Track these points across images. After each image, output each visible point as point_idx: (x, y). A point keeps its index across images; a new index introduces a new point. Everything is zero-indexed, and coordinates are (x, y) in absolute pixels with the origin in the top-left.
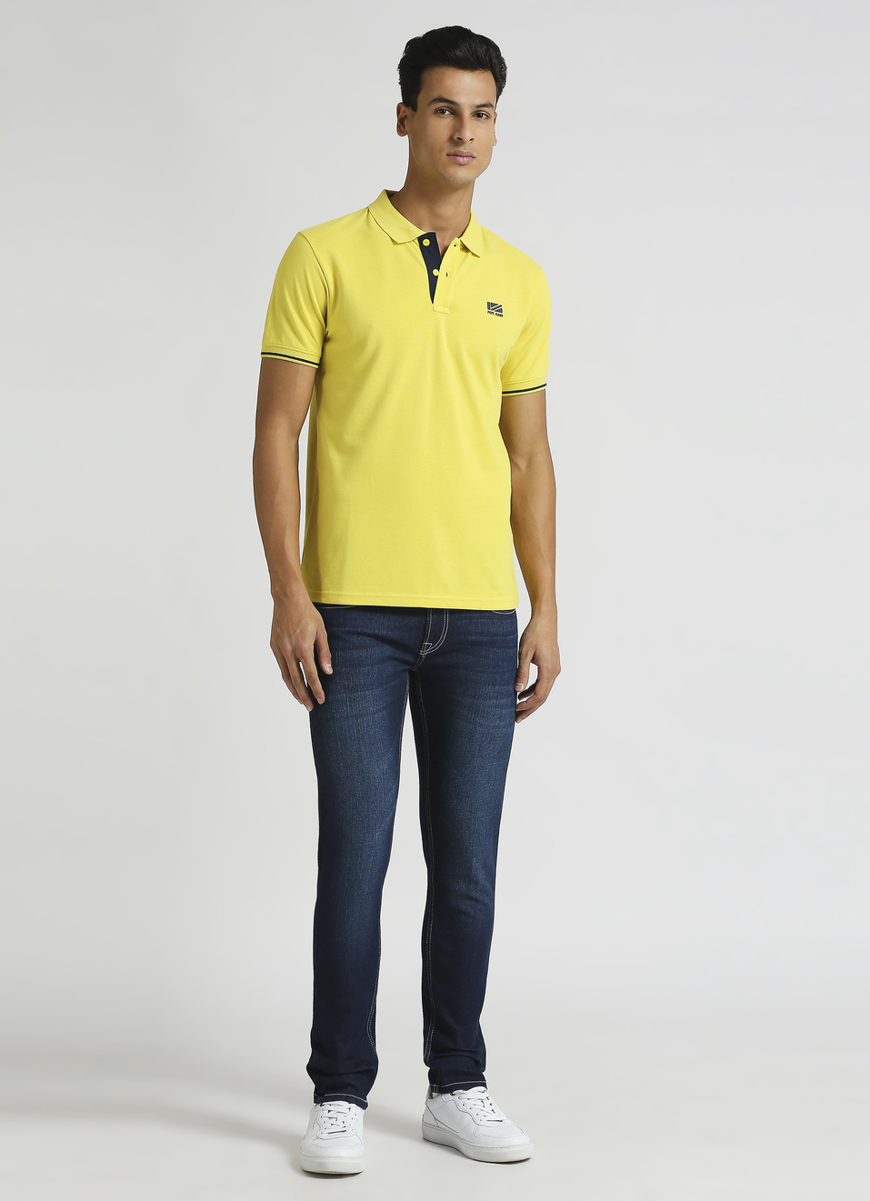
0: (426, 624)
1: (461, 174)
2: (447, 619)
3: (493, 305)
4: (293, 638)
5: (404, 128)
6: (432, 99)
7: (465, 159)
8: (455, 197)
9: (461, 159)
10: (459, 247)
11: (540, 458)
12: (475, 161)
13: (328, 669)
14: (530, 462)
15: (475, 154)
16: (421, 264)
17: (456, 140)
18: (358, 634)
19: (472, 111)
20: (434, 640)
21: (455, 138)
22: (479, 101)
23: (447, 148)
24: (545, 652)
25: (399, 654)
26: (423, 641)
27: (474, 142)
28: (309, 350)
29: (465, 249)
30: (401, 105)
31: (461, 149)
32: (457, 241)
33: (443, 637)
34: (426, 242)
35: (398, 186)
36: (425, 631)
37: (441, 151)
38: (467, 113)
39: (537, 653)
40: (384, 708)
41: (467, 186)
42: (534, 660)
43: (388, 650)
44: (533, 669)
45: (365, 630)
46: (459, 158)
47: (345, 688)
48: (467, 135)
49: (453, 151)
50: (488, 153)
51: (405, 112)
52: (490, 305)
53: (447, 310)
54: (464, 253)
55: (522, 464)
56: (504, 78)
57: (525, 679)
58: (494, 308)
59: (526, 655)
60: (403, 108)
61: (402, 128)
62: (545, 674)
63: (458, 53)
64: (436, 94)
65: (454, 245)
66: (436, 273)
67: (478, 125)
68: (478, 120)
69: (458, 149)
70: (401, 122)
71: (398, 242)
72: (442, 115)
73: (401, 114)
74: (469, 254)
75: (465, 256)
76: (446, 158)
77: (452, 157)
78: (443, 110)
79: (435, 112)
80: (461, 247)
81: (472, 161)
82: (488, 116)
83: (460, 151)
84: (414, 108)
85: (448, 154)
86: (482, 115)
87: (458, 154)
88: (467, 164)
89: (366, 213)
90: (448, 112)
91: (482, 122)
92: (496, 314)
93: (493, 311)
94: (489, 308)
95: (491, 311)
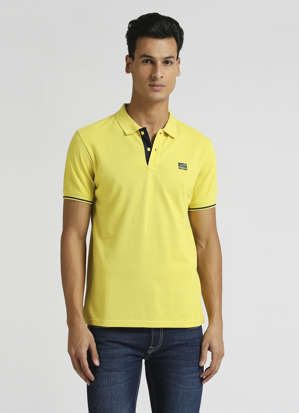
0: (150, 337)
1: (158, 96)
2: (162, 334)
3: (181, 164)
4: (76, 347)
6: (141, 55)
7: (159, 87)
8: (157, 107)
9: (156, 88)
10: (162, 134)
11: (213, 241)
12: (165, 88)
13: (97, 363)
14: (207, 243)
15: (164, 84)
16: (141, 145)
17: (153, 78)
18: (113, 342)
19: (162, 61)
20: (155, 346)
21: (153, 76)
22: (166, 55)
23: (149, 82)
24: (215, 344)
25: (135, 352)
26: (149, 346)
27: (164, 78)
28: (84, 194)
29: (166, 135)
30: (127, 57)
31: (156, 82)
32: (161, 131)
33: (160, 344)
34: (143, 133)
35: (129, 101)
36: (150, 341)
37: (146, 83)
38: (159, 63)
39: (211, 345)
40: (126, 381)
41: (165, 100)
42: (209, 349)
43: (129, 351)
44: (209, 354)
45: (117, 340)
46: (155, 87)
47: (105, 370)
48: (159, 74)
49: (151, 83)
50: (173, 83)
51: (129, 60)
52: (180, 164)
53: (156, 169)
54: (165, 137)
55: (203, 244)
56: (182, 40)
57: (204, 359)
58: (183, 166)
59: (205, 346)
60: (128, 59)
61: (128, 71)
62: (215, 356)
63: (154, 29)
64: (142, 53)
65: (160, 133)
66: (149, 149)
67: (166, 68)
68: (166, 66)
69: (155, 82)
70: (128, 65)
71: (127, 134)
72: (146, 64)
73: (128, 61)
74: (169, 137)
75: (166, 139)
76: (148, 87)
77: (152, 87)
78: (147, 61)
79: (143, 61)
80: (164, 134)
81: (163, 88)
82: (172, 63)
83: (156, 83)
84: (133, 59)
85: (149, 85)
86: (169, 63)
87: (154, 85)
88: (161, 90)
89: (114, 117)
90: (149, 62)
91: (168, 66)
92: (183, 169)
93: (182, 167)
94: (179, 166)
95: (180, 167)
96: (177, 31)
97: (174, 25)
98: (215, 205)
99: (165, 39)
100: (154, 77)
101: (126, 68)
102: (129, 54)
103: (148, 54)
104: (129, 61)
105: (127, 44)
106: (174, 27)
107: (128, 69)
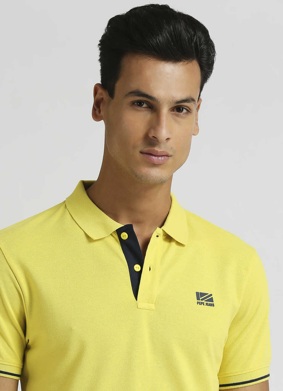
3: (202, 294)
5: (100, 112)
6: (130, 90)
7: (160, 158)
10: (161, 237)
12: (170, 160)
15: (170, 153)
16: (121, 260)
19: (171, 107)
21: (151, 136)
22: (180, 96)
23: (141, 147)
27: (171, 141)
29: (168, 238)
30: (98, 87)
34: (125, 236)
37: (134, 147)
38: (165, 111)
46: (154, 157)
48: (164, 133)
49: (146, 149)
50: (185, 149)
51: (101, 94)
52: (199, 295)
54: (166, 244)
58: (204, 298)
60: (100, 91)
61: (96, 116)
64: (134, 86)
65: (157, 236)
66: (137, 268)
67: (176, 121)
68: (177, 116)
69: (153, 148)
70: (97, 105)
71: (95, 238)
72: (139, 108)
73: (98, 96)
74: (173, 244)
75: (169, 247)
76: (138, 156)
77: (146, 155)
78: (140, 103)
79: (133, 103)
80: (164, 237)
81: (168, 159)
82: (189, 111)
83: (155, 150)
84: (111, 94)
85: (141, 152)
86: (183, 110)
87: (152, 153)
88: (163, 164)
89: (62, 208)
90: (145, 105)
91: (182, 117)
92: (207, 304)
93: (203, 301)
94: (198, 299)
95: (200, 301)
96: (204, 47)
97: (199, 34)
98: (268, 375)
99: (181, 63)
100: (152, 138)
101: (94, 110)
102: (102, 81)
103: (144, 90)
104: (101, 97)
105: (100, 60)
106: (200, 40)
107: (97, 112)
